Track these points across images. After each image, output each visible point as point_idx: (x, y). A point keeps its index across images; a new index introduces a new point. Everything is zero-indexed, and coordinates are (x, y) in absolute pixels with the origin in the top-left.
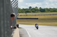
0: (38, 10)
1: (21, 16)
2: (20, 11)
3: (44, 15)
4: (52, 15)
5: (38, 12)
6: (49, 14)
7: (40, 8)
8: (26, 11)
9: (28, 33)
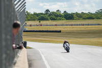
0: (60, 16)
1: (31, 26)
2: (29, 18)
3: (72, 25)
4: (86, 25)
5: (60, 19)
6: (81, 23)
7: (65, 12)
8: (40, 17)
9: (44, 58)
